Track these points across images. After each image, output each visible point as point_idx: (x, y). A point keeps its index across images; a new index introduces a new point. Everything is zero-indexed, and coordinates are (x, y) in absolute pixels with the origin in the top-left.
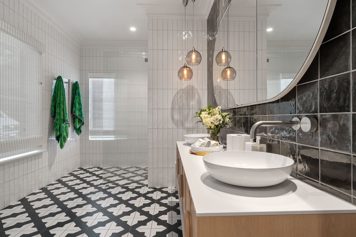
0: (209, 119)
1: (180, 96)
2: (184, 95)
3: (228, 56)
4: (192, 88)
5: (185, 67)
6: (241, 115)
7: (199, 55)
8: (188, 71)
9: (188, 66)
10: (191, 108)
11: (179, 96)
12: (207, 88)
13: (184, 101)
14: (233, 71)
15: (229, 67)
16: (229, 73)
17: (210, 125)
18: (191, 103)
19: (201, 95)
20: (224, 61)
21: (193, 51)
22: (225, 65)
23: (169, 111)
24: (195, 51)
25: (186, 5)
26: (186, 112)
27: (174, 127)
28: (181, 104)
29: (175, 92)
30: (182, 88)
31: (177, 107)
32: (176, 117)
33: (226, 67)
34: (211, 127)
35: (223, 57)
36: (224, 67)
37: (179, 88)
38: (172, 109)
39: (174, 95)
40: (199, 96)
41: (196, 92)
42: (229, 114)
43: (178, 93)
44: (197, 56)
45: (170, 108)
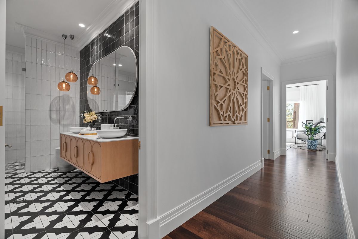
0: (90, 118)
1: (58, 101)
2: (60, 101)
3: (96, 79)
4: (68, 96)
5: (64, 82)
6: (106, 115)
7: (75, 75)
8: (66, 86)
9: (66, 81)
10: (67, 110)
11: (56, 101)
12: (79, 98)
13: (60, 105)
14: (99, 90)
15: (96, 87)
16: (96, 90)
17: (90, 120)
18: (67, 107)
19: (75, 102)
20: (93, 83)
21: (71, 73)
22: (93, 85)
23: (48, 112)
24: (72, 73)
25: (65, 39)
26: (62, 113)
27: (52, 124)
28: (58, 107)
29: (53, 98)
30: (59, 96)
31: (54, 109)
32: (54, 116)
33: (94, 86)
34: (90, 122)
35: (93, 80)
36: (93, 86)
37: (57, 95)
38: (50, 110)
39: (51, 100)
40: (73, 103)
41: (71, 99)
42: (100, 115)
43: (55, 99)
44: (73, 76)
45: (48, 110)
